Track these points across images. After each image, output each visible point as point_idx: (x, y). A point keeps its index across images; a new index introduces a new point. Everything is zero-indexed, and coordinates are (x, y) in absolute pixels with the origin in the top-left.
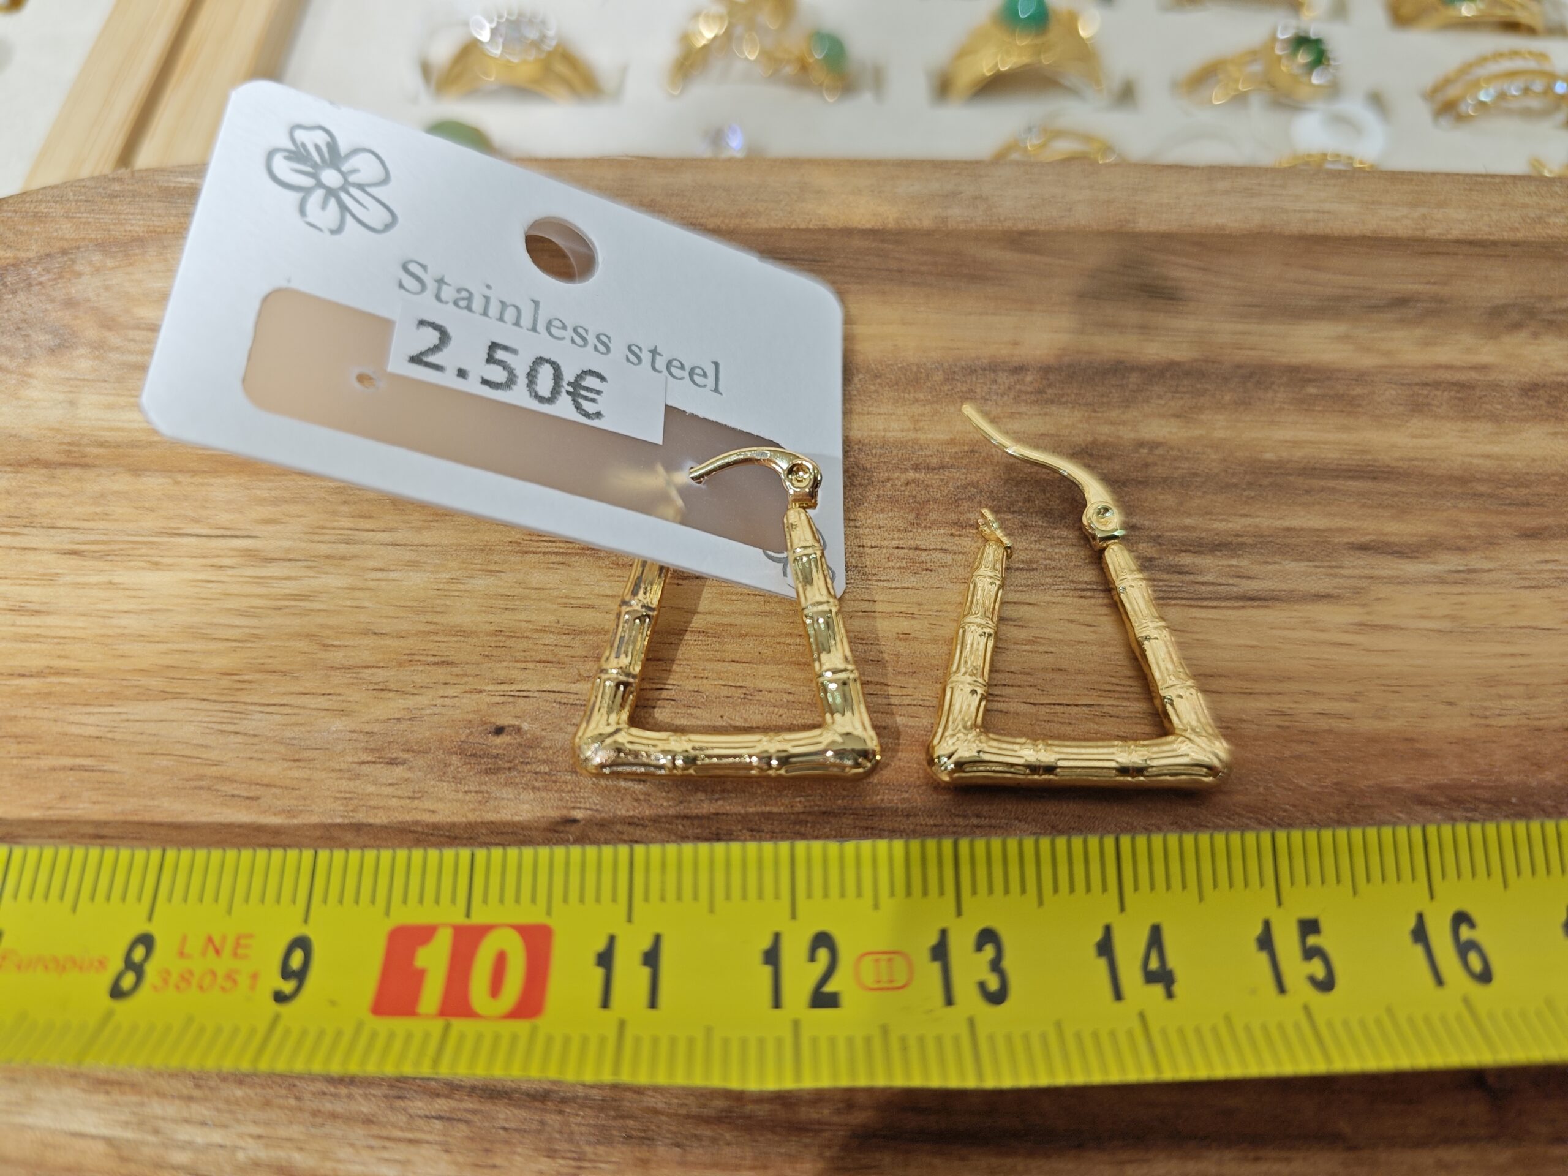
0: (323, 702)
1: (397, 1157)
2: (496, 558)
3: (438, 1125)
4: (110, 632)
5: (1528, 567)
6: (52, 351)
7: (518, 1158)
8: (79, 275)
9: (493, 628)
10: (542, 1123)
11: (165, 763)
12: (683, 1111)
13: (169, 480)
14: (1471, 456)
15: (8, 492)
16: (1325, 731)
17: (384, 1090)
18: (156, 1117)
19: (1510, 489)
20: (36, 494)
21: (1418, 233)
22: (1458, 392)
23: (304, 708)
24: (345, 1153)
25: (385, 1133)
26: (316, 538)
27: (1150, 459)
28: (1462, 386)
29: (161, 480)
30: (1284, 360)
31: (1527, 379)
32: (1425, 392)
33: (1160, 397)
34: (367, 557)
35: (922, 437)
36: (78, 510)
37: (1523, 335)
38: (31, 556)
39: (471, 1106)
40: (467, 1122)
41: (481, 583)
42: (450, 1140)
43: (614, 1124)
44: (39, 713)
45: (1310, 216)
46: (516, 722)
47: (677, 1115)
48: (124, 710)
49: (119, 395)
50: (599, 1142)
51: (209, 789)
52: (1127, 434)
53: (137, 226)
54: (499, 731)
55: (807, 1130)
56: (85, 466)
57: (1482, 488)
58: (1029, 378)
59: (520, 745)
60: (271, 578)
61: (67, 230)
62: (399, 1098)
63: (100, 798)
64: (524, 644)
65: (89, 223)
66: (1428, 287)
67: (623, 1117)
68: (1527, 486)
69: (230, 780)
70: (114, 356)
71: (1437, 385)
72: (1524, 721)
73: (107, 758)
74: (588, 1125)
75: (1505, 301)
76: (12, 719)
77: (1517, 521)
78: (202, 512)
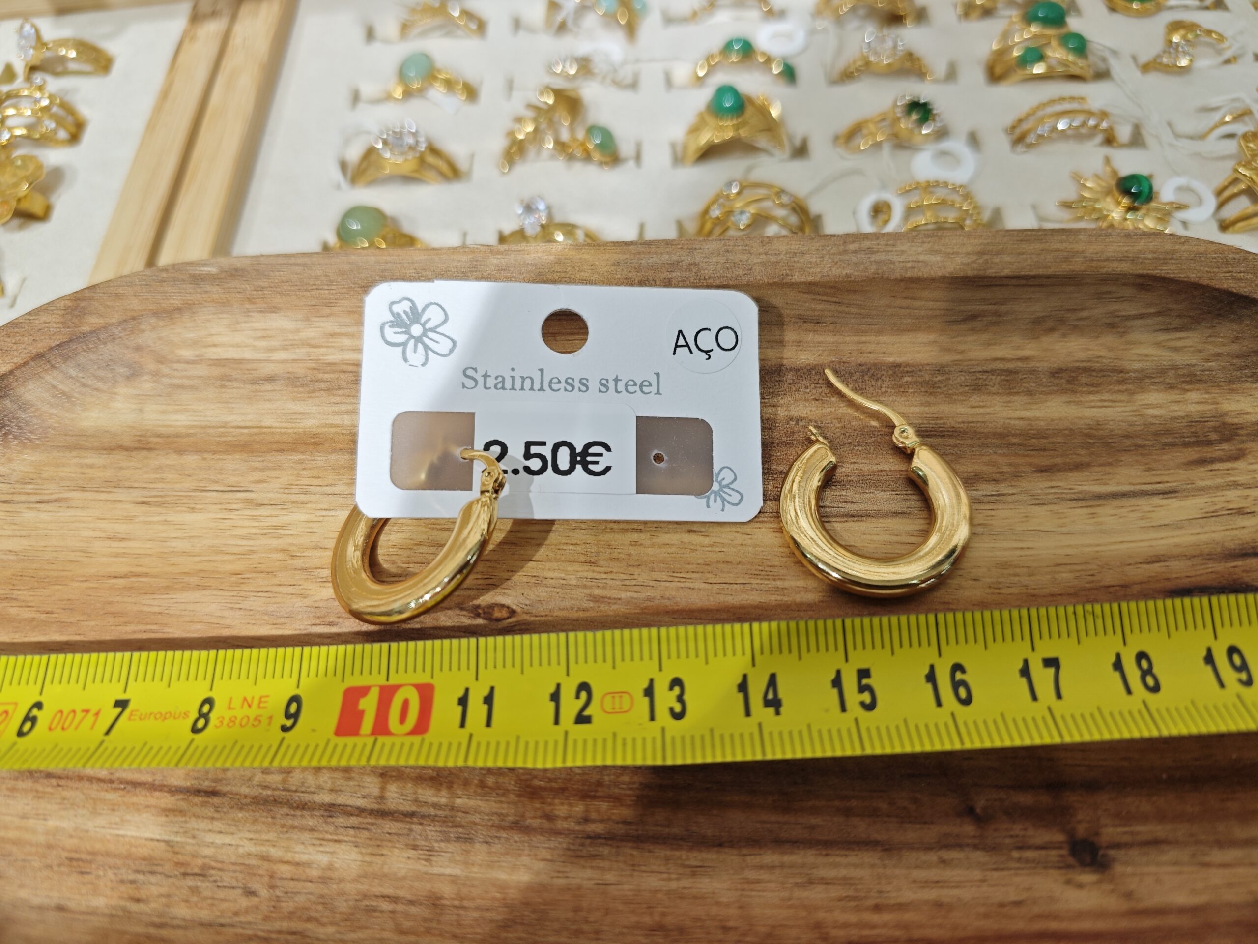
0: (291, 590)
1: (328, 849)
3: (352, 832)
4: (166, 550)
5: (1039, 491)
6: (128, 378)
7: (396, 850)
8: (143, 331)
10: (411, 830)
11: (199, 627)
12: (490, 823)
13: (200, 457)
14: (1010, 419)
15: (105, 467)
17: (322, 812)
18: (194, 829)
19: (1034, 440)
20: (122, 467)
21: (981, 273)
22: (1007, 376)
23: (280, 593)
24: (300, 848)
25: (321, 836)
26: (287, 491)
27: (796, 429)
28: (1010, 372)
29: (195, 457)
30: (891, 360)
31: (1055, 366)
32: (985, 377)
33: (807, 388)
34: (317, 502)
36: (146, 476)
37: (1056, 335)
38: (119, 505)
39: (370, 821)
40: (367, 829)
42: (358, 840)
43: (451, 830)
44: (126, 599)
45: (909, 265)
47: (486, 825)
48: (175, 597)
49: (169, 404)
50: (442, 841)
53: (176, 301)
55: (560, 834)
56: (150, 449)
57: (1015, 440)
60: (260, 516)
61: (135, 304)
62: (330, 816)
65: (148, 299)
66: (990, 307)
67: (456, 826)
68: (1046, 438)
70: (166, 380)
71: (992, 372)
72: (1025, 591)
73: (165, 625)
74: (437, 831)
75: (1042, 314)
76: (110, 603)
77: (1036, 461)
78: (219, 477)
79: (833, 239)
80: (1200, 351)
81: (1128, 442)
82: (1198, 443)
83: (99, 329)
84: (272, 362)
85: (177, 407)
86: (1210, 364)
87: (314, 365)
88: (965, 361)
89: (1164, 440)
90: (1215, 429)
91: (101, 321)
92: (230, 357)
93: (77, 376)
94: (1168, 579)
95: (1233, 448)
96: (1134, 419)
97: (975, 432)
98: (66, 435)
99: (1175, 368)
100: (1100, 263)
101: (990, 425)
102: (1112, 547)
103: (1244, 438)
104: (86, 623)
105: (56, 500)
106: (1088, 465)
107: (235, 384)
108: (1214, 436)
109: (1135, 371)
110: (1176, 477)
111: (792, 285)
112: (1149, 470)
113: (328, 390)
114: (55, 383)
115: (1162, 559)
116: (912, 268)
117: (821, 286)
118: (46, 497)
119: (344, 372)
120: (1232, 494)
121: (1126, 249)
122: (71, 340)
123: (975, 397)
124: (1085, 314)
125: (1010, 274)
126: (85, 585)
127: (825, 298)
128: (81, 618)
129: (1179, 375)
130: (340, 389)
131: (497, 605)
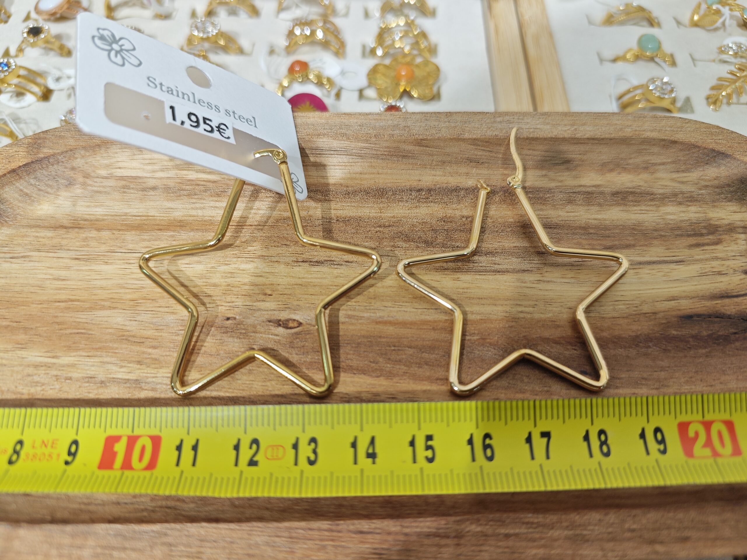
0: (166, 310)
2: (228, 259)
4: (90, 286)
6: (66, 186)
8: (77, 158)
9: (226, 284)
11: (110, 331)
13: (110, 233)
14: (589, 219)
15: (52, 238)
16: (523, 318)
19: (603, 231)
20: (62, 238)
21: (573, 136)
22: (587, 195)
23: (160, 312)
28: (588, 193)
29: (108, 233)
31: (614, 190)
32: (574, 196)
33: (472, 199)
35: (383, 215)
36: (78, 244)
37: (614, 173)
38: (61, 260)
41: (223, 268)
44: (66, 315)
45: (531, 130)
46: (234, 316)
48: (95, 313)
49: (91, 202)
51: (126, 339)
52: (458, 213)
54: (228, 319)
56: (80, 228)
57: (592, 231)
58: (424, 193)
59: (235, 324)
63: (88, 343)
64: (237, 289)
65: (80, 139)
66: (578, 156)
68: (610, 230)
69: (134, 336)
70: (89, 188)
71: (579, 193)
72: (598, 315)
73: (90, 330)
75: (608, 161)
76: (56, 317)
77: (604, 243)
78: (122, 244)
79: (487, 115)
80: (696, 184)
81: (656, 234)
82: (695, 235)
83: (49, 156)
84: (155, 178)
85: (96, 204)
86: (702, 191)
87: (179, 181)
88: (563, 186)
89: (677, 233)
90: (705, 227)
91: (51, 151)
92: (129, 175)
93: (35, 184)
94: (679, 310)
95: (715, 238)
96: (660, 221)
97: (569, 226)
98: (28, 219)
99: (682, 193)
100: (641, 133)
101: (578, 222)
102: (648, 292)
103: (721, 233)
104: (41, 329)
105: (22, 257)
106: (634, 246)
107: (132, 191)
108: (704, 231)
109: (660, 194)
110: (684, 253)
111: (464, 140)
112: (668, 249)
113: (189, 195)
114: (21, 188)
115: (676, 298)
116: (533, 132)
117: (481, 141)
118: (16, 255)
119: (198, 185)
120: (715, 263)
121: (655, 125)
122: (32, 162)
123: (569, 206)
124: (631, 161)
125: (590, 137)
126: (40, 306)
127: (483, 148)
128: (38, 325)
129: (685, 197)
130: (195, 195)
131: (291, 319)
